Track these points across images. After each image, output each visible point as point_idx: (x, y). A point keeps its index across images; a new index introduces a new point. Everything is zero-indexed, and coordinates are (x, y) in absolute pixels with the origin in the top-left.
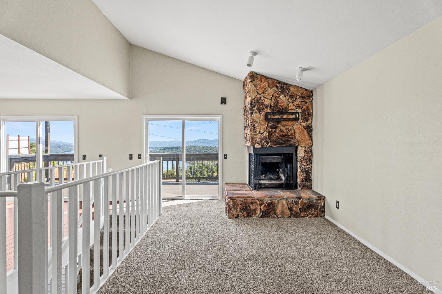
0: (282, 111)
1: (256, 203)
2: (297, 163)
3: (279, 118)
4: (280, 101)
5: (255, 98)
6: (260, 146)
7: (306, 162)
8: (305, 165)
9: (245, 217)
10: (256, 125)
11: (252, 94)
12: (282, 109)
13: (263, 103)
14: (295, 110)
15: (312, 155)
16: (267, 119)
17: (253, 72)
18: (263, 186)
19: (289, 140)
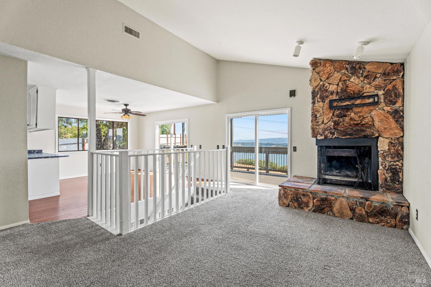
0: (353, 96)
1: (308, 195)
2: (378, 159)
3: (348, 105)
4: (349, 85)
5: (317, 86)
6: (323, 137)
7: (392, 158)
8: (391, 162)
9: (296, 208)
10: (318, 115)
11: (314, 82)
12: (353, 93)
13: (327, 90)
14: (374, 92)
15: (403, 149)
16: (331, 107)
17: (315, 59)
18: (328, 182)
19: (363, 130)
